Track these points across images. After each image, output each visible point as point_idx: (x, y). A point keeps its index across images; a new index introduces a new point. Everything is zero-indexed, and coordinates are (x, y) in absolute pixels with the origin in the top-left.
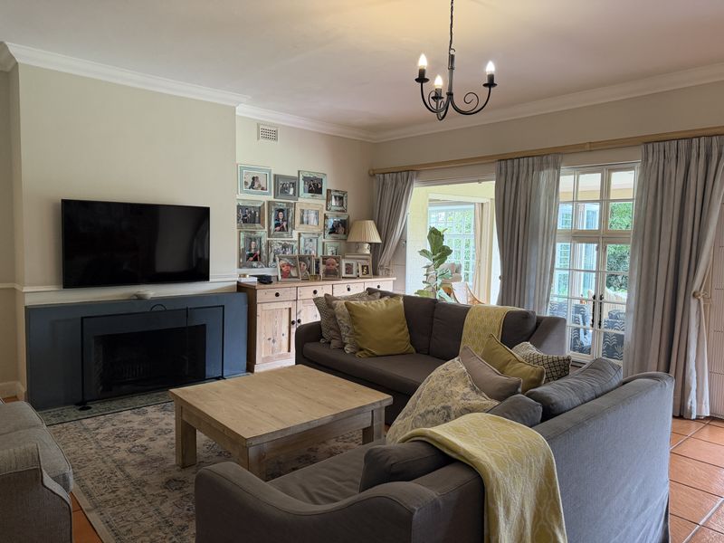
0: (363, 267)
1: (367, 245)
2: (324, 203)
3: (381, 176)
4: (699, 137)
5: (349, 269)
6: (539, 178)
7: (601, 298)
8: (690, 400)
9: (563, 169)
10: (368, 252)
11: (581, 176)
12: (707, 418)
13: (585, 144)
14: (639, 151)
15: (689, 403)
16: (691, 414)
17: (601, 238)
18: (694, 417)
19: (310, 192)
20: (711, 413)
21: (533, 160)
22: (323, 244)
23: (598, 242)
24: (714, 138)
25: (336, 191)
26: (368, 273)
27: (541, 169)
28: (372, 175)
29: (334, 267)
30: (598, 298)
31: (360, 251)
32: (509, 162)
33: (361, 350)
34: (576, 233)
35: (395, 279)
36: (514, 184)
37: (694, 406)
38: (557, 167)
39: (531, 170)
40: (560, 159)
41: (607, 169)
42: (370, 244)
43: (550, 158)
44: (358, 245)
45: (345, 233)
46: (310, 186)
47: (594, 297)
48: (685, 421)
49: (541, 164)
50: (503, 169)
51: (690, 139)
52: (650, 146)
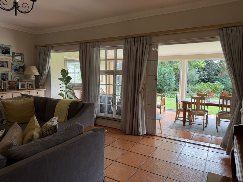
0: (30, 85)
1: (33, 76)
2: (11, 58)
3: (39, 48)
4: (140, 37)
5: (23, 86)
6: (93, 50)
7: (115, 94)
8: (140, 129)
9: (101, 48)
10: (34, 79)
11: (108, 51)
12: (145, 135)
13: (107, 38)
14: (123, 42)
15: (139, 130)
16: (140, 134)
17: (114, 73)
18: (141, 134)
19: (3, 53)
20: (146, 132)
21: (91, 44)
22: (12, 75)
23: (113, 75)
24: (145, 37)
25: (17, 53)
26: (32, 87)
27: (94, 47)
28: (36, 47)
29: (13, 85)
30: (114, 94)
31: (30, 78)
32: (83, 44)
33: (10, 122)
34: (106, 71)
35: (45, 89)
36: (85, 53)
37: (141, 131)
38: (99, 47)
39: (90, 47)
40: (100, 44)
41: (116, 48)
42: (34, 75)
43: (96, 43)
44: (29, 76)
45: (23, 71)
46: (3, 51)
47: (113, 94)
48: (138, 136)
49: (94, 45)
50: (81, 47)
51: (138, 37)
52: (126, 40)
